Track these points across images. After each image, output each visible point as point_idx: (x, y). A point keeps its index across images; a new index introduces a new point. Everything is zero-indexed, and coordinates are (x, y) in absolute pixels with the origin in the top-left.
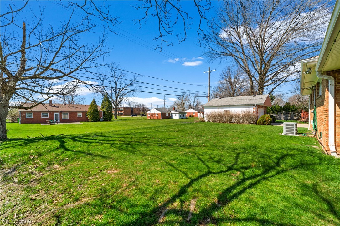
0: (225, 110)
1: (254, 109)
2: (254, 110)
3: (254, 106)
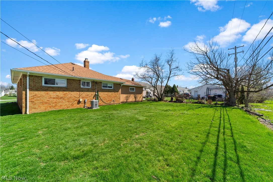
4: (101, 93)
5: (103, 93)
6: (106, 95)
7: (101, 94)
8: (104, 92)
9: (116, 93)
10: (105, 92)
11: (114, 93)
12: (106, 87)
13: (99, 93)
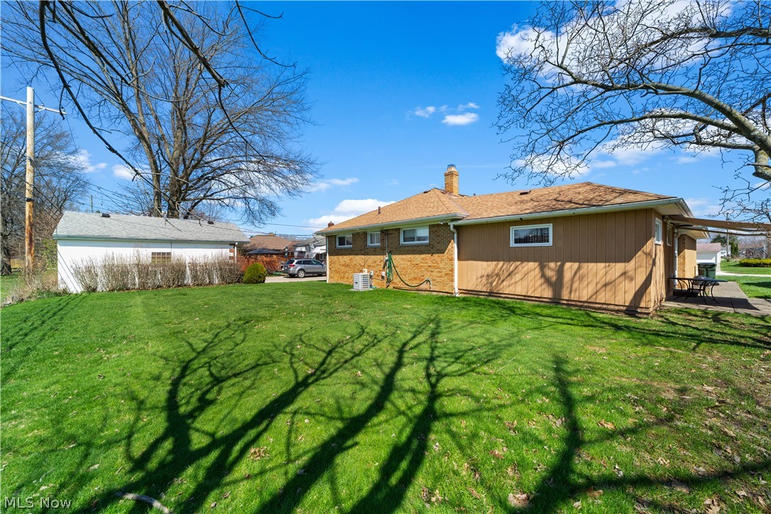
0: (153, 254)
1: (230, 251)
2: (232, 254)
3: (230, 244)
4: (397, 256)
5: (400, 256)
6: (409, 263)
7: (398, 259)
8: (402, 254)
9: (436, 256)
10: (405, 254)
11: (430, 255)
12: (413, 239)
13: (394, 257)
